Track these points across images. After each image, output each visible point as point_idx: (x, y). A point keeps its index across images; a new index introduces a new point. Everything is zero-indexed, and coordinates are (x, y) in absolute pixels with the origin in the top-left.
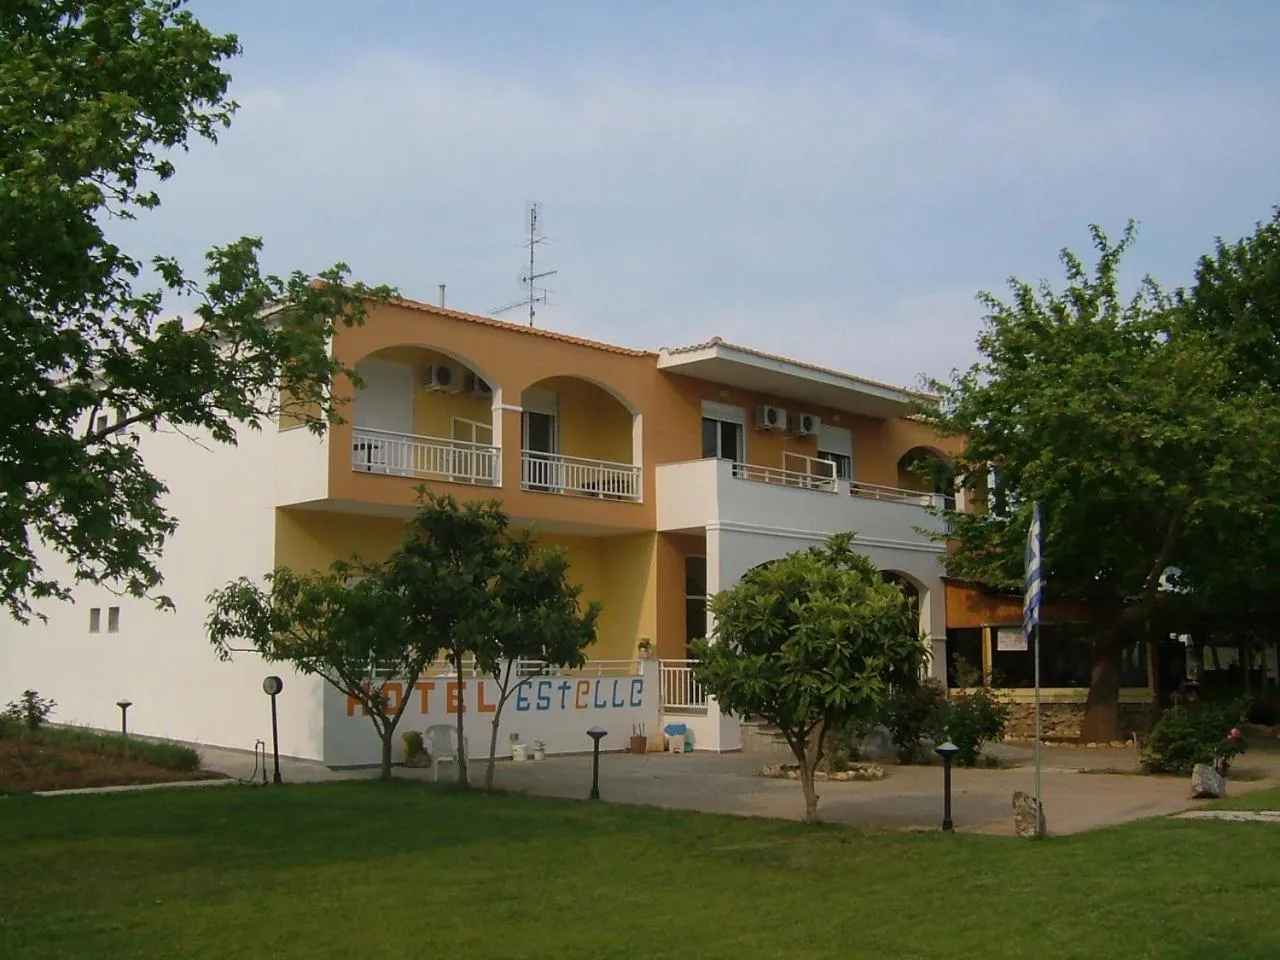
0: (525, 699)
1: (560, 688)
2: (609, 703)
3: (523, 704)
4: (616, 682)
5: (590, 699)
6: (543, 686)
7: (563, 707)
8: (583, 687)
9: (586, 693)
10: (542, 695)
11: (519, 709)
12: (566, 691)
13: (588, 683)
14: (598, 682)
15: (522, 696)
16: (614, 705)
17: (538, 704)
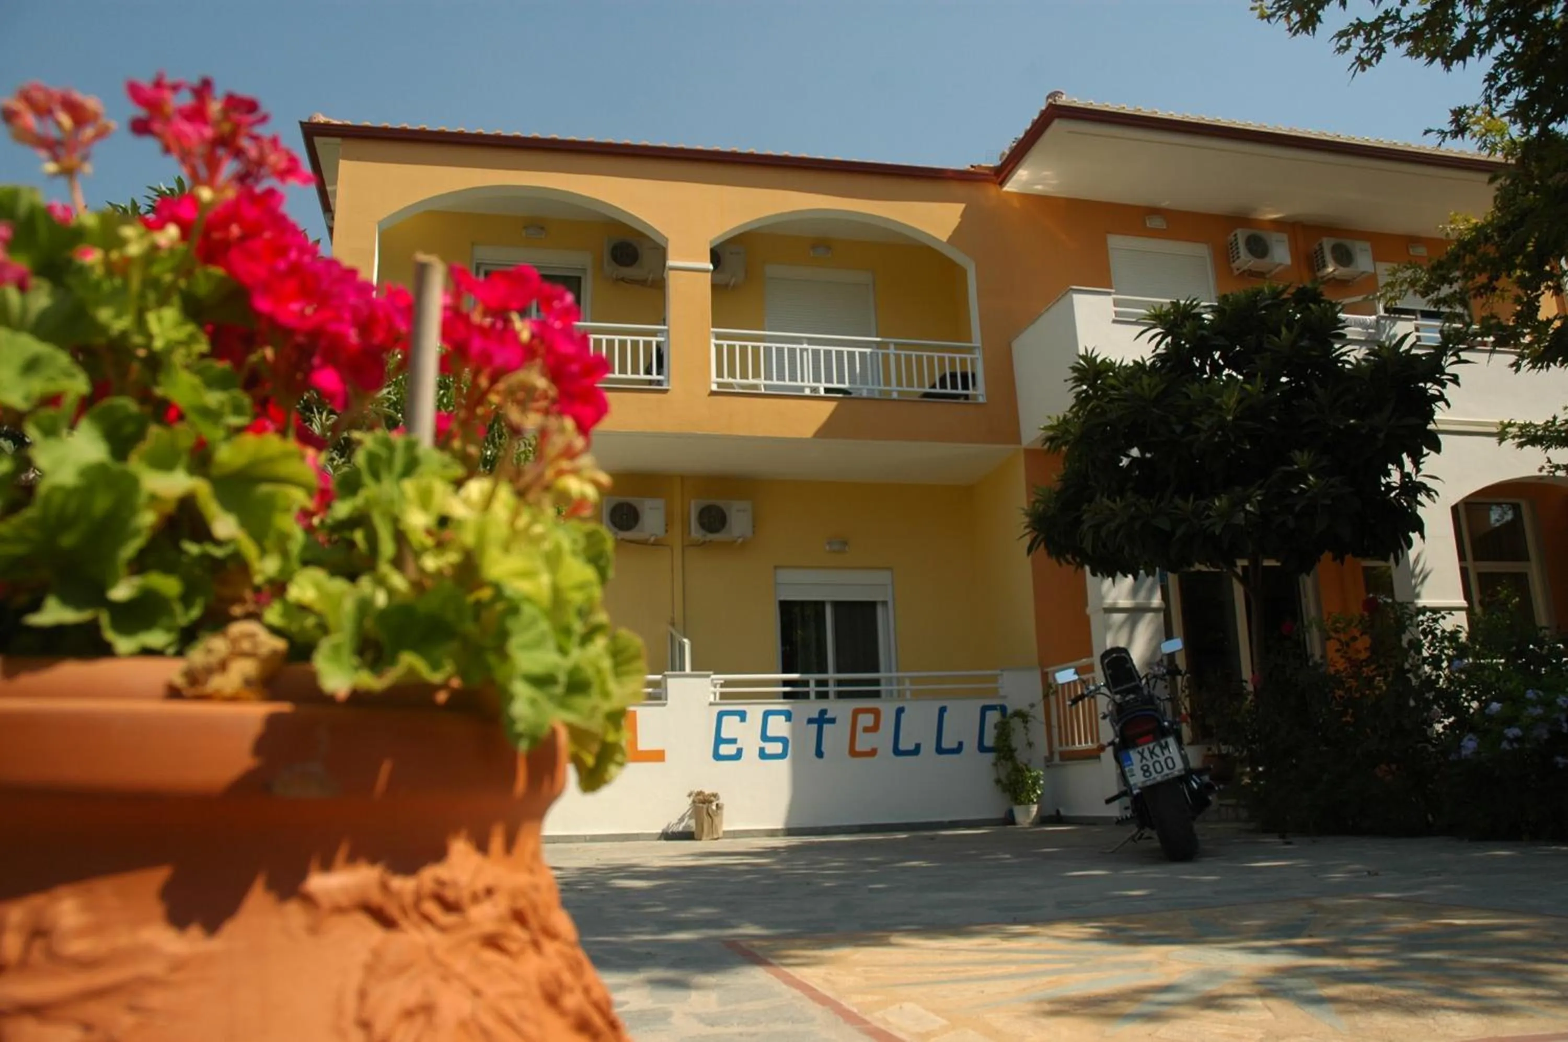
0: (733, 741)
1: (810, 721)
2: (929, 746)
3: (725, 749)
4: (942, 710)
5: (883, 739)
6: (771, 719)
7: (819, 754)
8: (866, 720)
9: (875, 728)
10: (770, 733)
11: (717, 756)
12: (826, 727)
13: (876, 713)
14: (900, 711)
15: (724, 735)
16: (940, 750)
17: (762, 750)
